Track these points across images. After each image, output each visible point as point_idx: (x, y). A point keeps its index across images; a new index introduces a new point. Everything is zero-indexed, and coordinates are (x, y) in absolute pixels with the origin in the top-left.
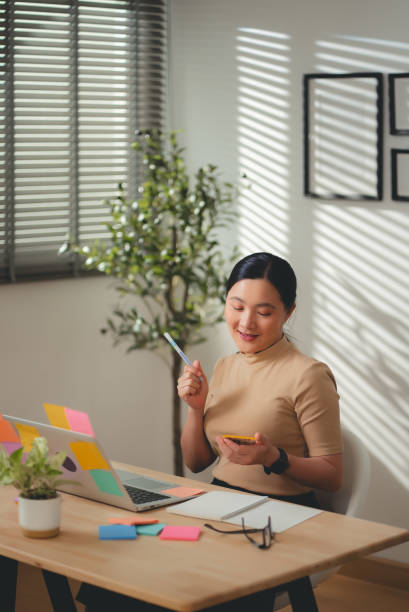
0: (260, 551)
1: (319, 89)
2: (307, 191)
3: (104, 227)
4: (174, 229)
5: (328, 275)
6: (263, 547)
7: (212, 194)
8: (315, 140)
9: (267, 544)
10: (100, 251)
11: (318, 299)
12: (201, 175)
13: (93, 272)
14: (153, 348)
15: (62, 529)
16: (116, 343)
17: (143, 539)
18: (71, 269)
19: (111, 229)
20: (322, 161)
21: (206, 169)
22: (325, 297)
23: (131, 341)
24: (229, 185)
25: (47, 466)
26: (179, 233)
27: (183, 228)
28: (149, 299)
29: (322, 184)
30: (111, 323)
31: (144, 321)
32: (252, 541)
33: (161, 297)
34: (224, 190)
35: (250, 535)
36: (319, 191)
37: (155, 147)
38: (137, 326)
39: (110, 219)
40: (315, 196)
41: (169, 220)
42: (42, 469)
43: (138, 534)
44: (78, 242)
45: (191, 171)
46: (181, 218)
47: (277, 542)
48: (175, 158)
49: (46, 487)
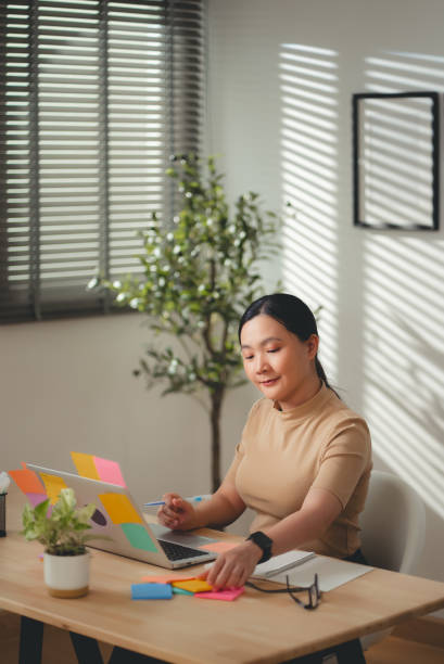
0: (306, 612)
1: (370, 110)
2: (357, 221)
3: (137, 261)
4: (212, 262)
5: (382, 313)
6: (309, 607)
7: (253, 224)
8: (365, 165)
9: (314, 604)
10: (133, 287)
11: (369, 337)
12: (241, 203)
13: (126, 309)
14: (191, 392)
15: (91, 588)
16: (150, 385)
17: (179, 598)
18: (101, 306)
19: (144, 263)
20: (373, 188)
21: (247, 197)
22: (376, 335)
23: (166, 383)
24: (272, 214)
25: (74, 520)
26: (218, 267)
27: (222, 261)
28: (185, 338)
29: (373, 213)
30: (144, 364)
31: (180, 362)
32: (297, 601)
33: (198, 336)
34: (266, 220)
35: (295, 594)
36: (369, 220)
37: (191, 174)
38: (173, 367)
39: (143, 251)
40: (366, 226)
41: (207, 252)
42: (70, 523)
43: (174, 593)
44: (108, 277)
45: (231, 200)
46: (220, 250)
47: (324, 601)
48: (214, 185)
49: (74, 543)
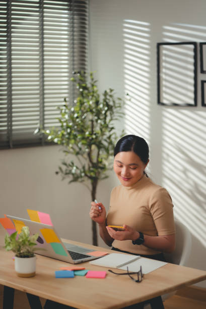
0: (136, 283)
1: (165, 50)
2: (159, 102)
3: (57, 120)
4: (92, 121)
5: (170, 144)
6: (138, 281)
7: (111, 103)
8: (163, 76)
9: (140, 280)
10: (55, 133)
11: (165, 156)
12: (106, 94)
13: (52, 143)
14: (82, 181)
15: (36, 273)
16: (63, 179)
17: (77, 277)
18: (40, 142)
19: (60, 121)
20: (166, 87)
21: (108, 91)
22: (168, 155)
23: (71, 177)
24: (120, 99)
25: (29, 241)
26: (95, 123)
27: (97, 121)
28: (80, 156)
29: (166, 98)
30: (60, 169)
31: (77, 168)
32: (132, 278)
33: (86, 156)
34: (117, 102)
35: (131, 275)
36: (165, 102)
37: (82, 80)
38: (74, 170)
39: (60, 116)
40: (163, 104)
41: (90, 116)
42: (27, 243)
43: (75, 275)
44: (44, 128)
45: (101, 92)
46: (96, 116)
47: (144, 279)
48: (93, 86)
49: (28, 252)
